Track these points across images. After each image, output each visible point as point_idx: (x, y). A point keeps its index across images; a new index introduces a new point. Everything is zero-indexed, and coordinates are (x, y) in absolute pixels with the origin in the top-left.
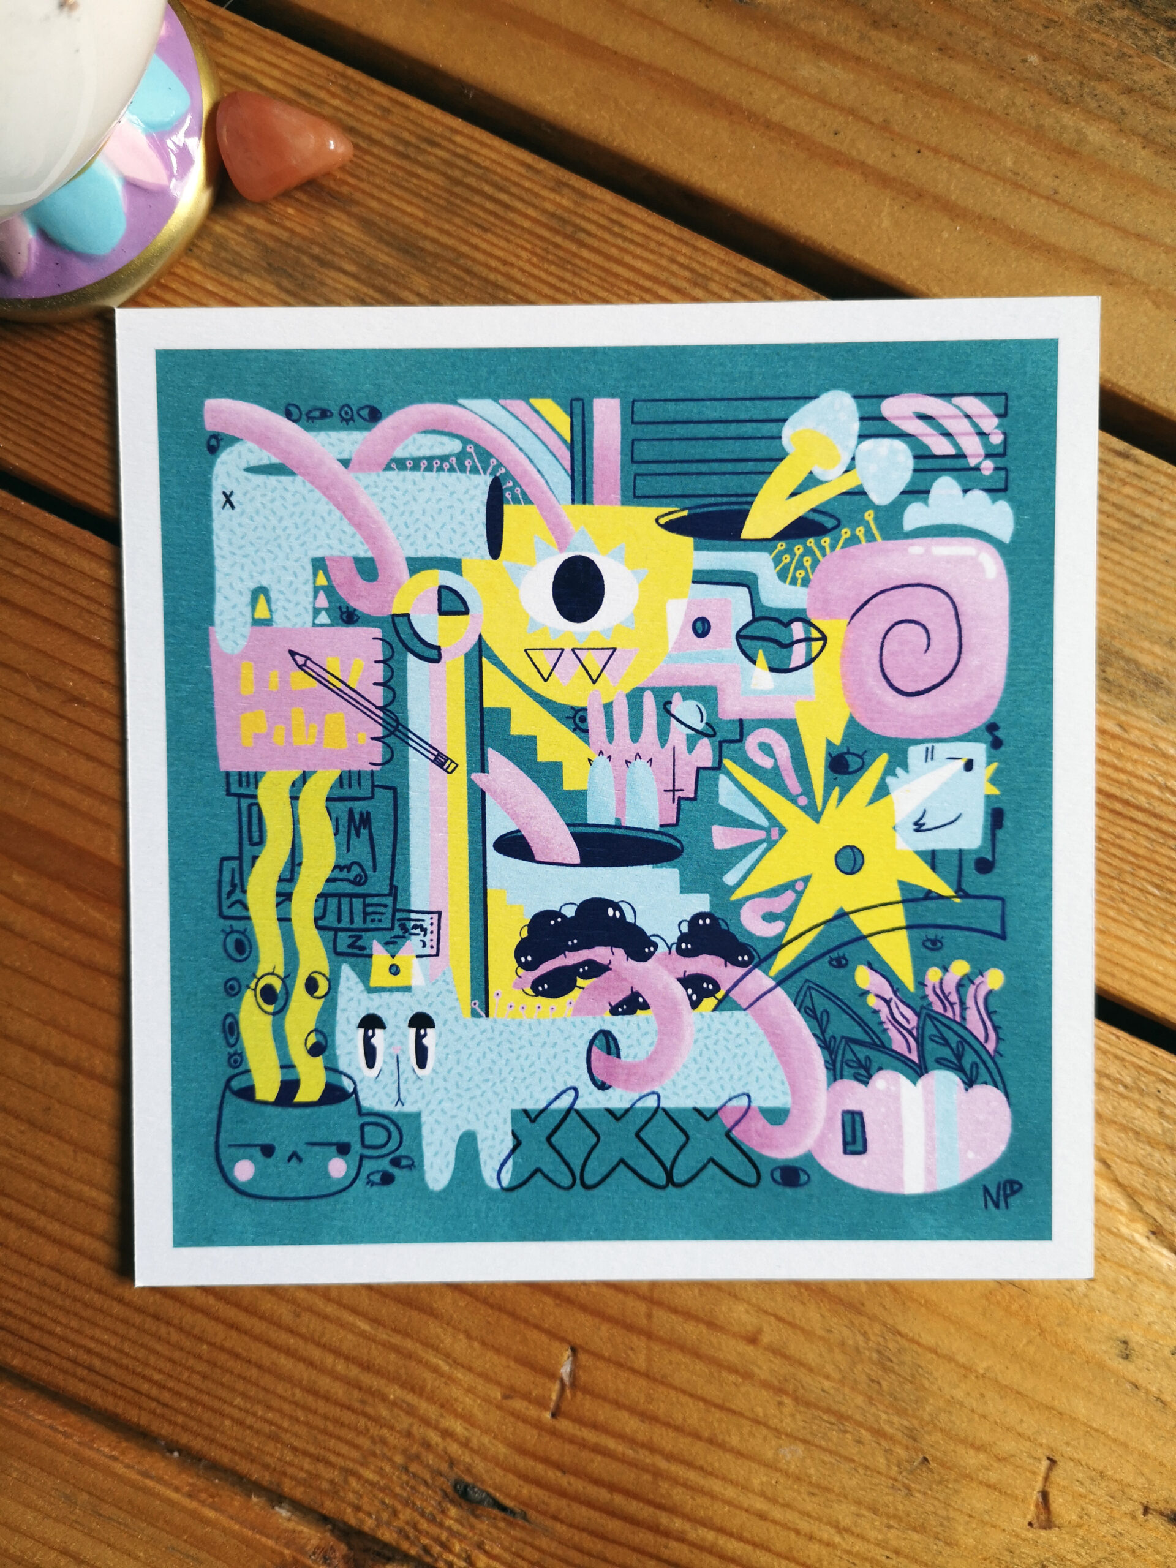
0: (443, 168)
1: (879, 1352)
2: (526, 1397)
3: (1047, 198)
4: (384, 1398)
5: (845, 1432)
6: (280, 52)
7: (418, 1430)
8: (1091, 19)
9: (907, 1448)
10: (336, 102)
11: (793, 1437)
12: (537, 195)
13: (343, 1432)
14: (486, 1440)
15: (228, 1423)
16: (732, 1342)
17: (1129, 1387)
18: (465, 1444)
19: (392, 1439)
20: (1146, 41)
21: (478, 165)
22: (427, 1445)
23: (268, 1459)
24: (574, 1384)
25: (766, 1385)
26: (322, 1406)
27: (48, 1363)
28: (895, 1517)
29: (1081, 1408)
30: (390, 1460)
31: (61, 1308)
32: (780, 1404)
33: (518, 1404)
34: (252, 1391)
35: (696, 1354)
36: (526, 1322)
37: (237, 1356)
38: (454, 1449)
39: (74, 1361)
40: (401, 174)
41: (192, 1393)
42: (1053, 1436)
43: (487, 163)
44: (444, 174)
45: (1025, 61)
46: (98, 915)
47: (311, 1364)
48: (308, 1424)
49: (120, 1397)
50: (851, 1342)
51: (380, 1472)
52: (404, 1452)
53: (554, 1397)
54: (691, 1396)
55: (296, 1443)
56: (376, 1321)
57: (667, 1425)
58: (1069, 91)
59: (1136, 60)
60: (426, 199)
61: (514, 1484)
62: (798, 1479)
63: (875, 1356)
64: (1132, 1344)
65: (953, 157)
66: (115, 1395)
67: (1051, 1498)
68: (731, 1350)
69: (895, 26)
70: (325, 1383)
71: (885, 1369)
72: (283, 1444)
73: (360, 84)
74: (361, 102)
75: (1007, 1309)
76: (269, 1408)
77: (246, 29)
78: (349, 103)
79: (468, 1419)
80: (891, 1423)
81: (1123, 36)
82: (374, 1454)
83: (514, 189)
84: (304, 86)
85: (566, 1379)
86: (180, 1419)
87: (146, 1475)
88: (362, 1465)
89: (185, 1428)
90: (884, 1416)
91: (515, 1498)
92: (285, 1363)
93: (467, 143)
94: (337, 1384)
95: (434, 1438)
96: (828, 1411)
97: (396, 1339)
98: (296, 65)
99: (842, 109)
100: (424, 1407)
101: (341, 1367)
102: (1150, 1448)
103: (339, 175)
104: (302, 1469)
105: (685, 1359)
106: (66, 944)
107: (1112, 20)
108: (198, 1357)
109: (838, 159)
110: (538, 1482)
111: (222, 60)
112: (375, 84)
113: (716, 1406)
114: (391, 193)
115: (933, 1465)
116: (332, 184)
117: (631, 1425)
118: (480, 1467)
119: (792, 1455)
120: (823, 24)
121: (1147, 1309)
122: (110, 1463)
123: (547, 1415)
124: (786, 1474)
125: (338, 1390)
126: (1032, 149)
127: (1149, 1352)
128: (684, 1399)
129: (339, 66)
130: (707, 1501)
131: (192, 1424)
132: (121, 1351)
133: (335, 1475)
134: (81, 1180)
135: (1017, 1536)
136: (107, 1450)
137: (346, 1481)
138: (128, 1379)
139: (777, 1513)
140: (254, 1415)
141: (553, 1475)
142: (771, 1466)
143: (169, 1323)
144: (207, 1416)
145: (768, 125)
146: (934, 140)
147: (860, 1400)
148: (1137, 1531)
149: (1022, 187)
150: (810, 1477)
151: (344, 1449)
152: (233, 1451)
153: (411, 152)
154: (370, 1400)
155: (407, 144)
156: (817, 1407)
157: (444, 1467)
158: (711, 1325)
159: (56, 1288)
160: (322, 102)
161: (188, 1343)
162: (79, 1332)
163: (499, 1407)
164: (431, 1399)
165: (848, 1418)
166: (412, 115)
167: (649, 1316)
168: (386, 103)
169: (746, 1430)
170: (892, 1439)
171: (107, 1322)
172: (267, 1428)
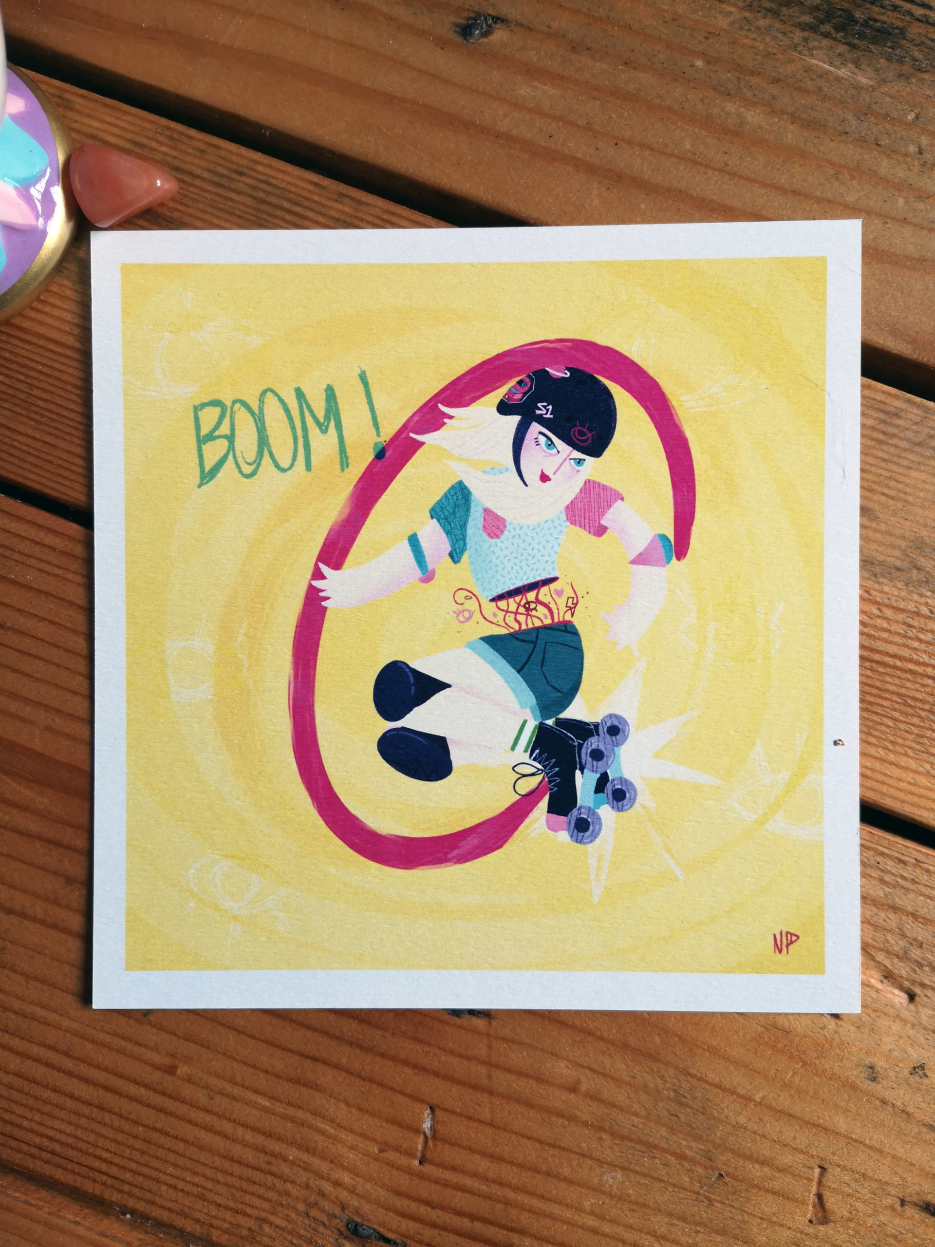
0: (249, 191)
1: (675, 1091)
2: (397, 1149)
3: (720, 170)
4: (285, 1160)
5: (654, 1157)
6: (119, 115)
7: (315, 1182)
8: (741, 28)
9: (705, 1167)
10: (164, 149)
11: (613, 1166)
12: (324, 206)
13: (255, 1189)
14: (368, 1186)
15: (164, 1188)
16: (557, 1092)
17: (878, 1103)
18: (352, 1191)
19: (294, 1191)
20: (786, 41)
21: (278, 188)
22: (322, 1194)
23: (198, 1215)
24: (434, 1137)
25: (585, 1124)
26: (237, 1169)
27: (19, 1151)
28: (700, 1224)
29: (841, 1123)
30: (295, 1209)
31: (26, 1106)
32: (600, 1139)
33: (391, 1156)
34: (181, 1161)
35: (529, 1105)
36: (392, 1089)
37: (167, 1134)
38: (344, 1195)
39: (40, 1148)
40: (217, 199)
41: (133, 1166)
42: (822, 1147)
43: (284, 185)
44: (251, 196)
45: (692, 66)
46: (28, 793)
47: (225, 1136)
48: (226, 1184)
49: (78, 1174)
50: (652, 1085)
51: (287, 1218)
52: (305, 1201)
53: (420, 1148)
54: (529, 1138)
55: (220, 1200)
56: (273, 1098)
57: (512, 1163)
58: (730, 86)
59: (779, 56)
60: (240, 217)
61: (394, 1221)
62: (620, 1198)
63: (672, 1094)
64: (877, 1069)
65: (642, 146)
66: (73, 1172)
67: (825, 1198)
68: (558, 1099)
69: (588, 49)
70: (237, 1150)
71: (681, 1104)
72: (209, 1201)
73: (181, 133)
74: (183, 147)
75: (773, 1047)
76: (195, 1173)
77: (90, 99)
78: (174, 148)
79: (353, 1171)
80: (691, 1148)
81: (768, 39)
82: (281, 1205)
83: (306, 203)
84: (138, 139)
85: (428, 1132)
86: (126, 1188)
87: (103, 1234)
88: (272, 1214)
89: (130, 1195)
90: (684, 1143)
91: (395, 1232)
92: (205, 1137)
93: (267, 171)
94: (247, 1150)
95: (328, 1188)
96: (639, 1142)
97: (291, 1111)
98: (131, 123)
99: (553, 117)
100: (316, 1163)
101: (249, 1136)
102: (901, 1152)
103: (171, 205)
104: (225, 1220)
105: (521, 1109)
106: (7, 818)
107: (759, 28)
108: (136, 1137)
109: (554, 157)
110: (413, 1218)
111: (74, 125)
112: (192, 132)
113: (548, 1144)
114: (212, 214)
115: (727, 1179)
116: (165, 211)
117: (482, 1165)
118: (366, 1208)
119: (613, 1179)
120: (532, 53)
121: (886, 1039)
122: (73, 1227)
123: (416, 1163)
124: (611, 1196)
125: (249, 1156)
126: (704, 133)
127: (892, 1074)
128: (524, 1141)
129: (164, 121)
130: (548, 1222)
131: (135, 1191)
132: (76, 1137)
133: (251, 1223)
134: (32, 1003)
135: (801, 1232)
136: (71, 1217)
137: (261, 1228)
138: (83, 1159)
139: (606, 1228)
140: (184, 1180)
141: (424, 1211)
142: (598, 1190)
143: (111, 1112)
144: (148, 1184)
145: (498, 135)
146: (628, 134)
147: (663, 1131)
148: (897, 1220)
149: (700, 164)
150: (629, 1196)
151: (257, 1202)
152: (170, 1210)
153: (224, 181)
154: (274, 1160)
155: (222, 176)
156: (630, 1140)
157: (337, 1211)
158: (539, 1079)
159: (20, 1091)
160: (153, 150)
161: (127, 1127)
162: (41, 1124)
163: (376, 1159)
164: (322, 1158)
165: (656, 1147)
166: (223, 154)
167: (489, 1077)
168: (202, 146)
169: (574, 1163)
170: (692, 1161)
171: (63, 1114)
172: (195, 1190)
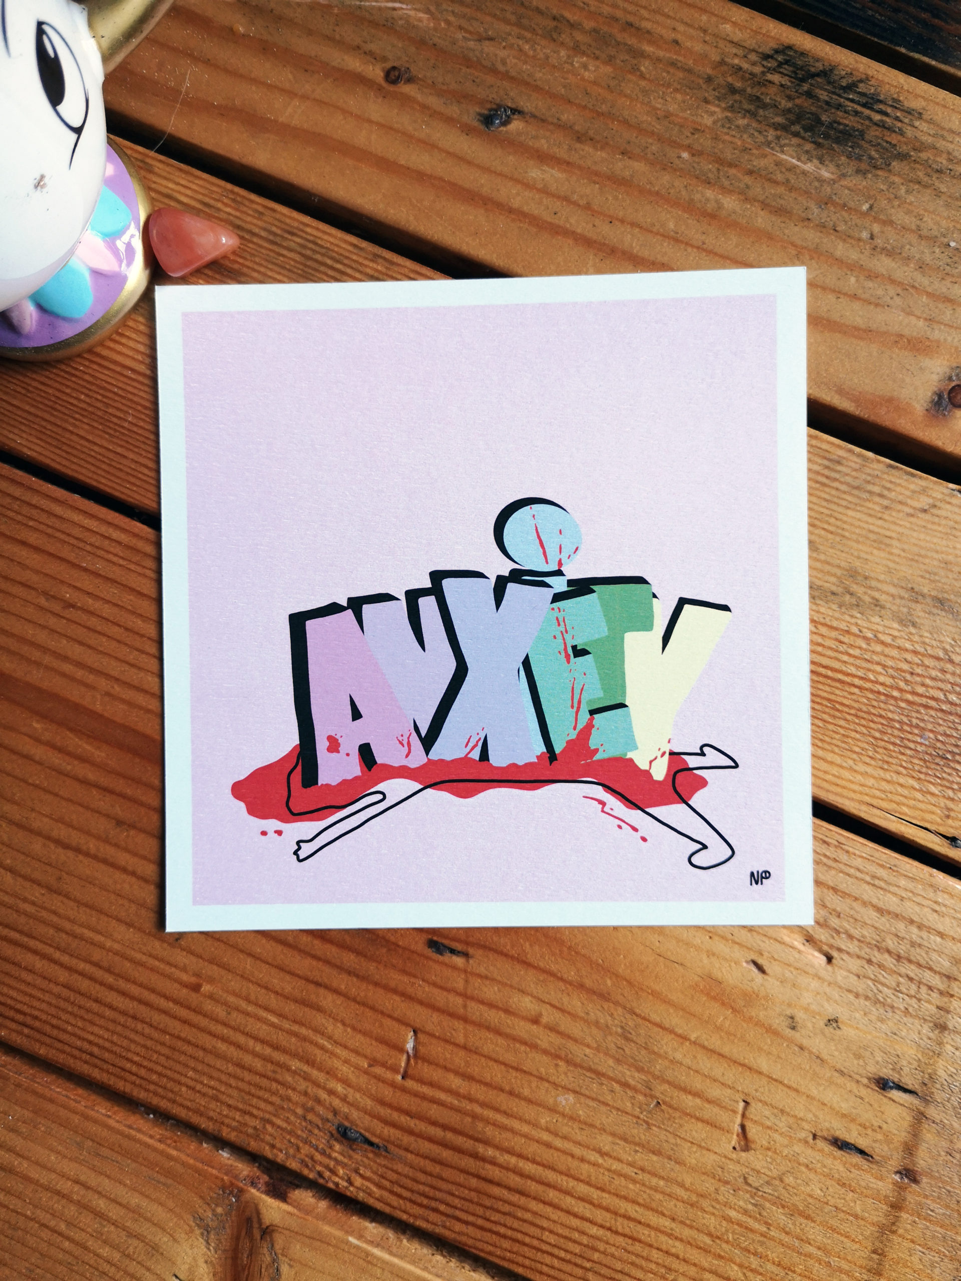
0: (299, 249)
1: (622, 1027)
2: (384, 1065)
3: (698, 248)
4: (288, 1069)
5: (602, 1084)
6: (191, 179)
7: (312, 1090)
8: (723, 126)
9: (645, 1095)
10: (228, 210)
11: (566, 1089)
12: (361, 264)
13: (261, 1093)
14: (358, 1095)
15: (184, 1089)
16: (522, 1023)
17: (796, 1049)
18: (344, 1099)
19: (295, 1097)
20: (761, 139)
21: (322, 247)
22: (318, 1101)
23: (211, 1114)
24: (416, 1056)
25: (545, 1052)
26: (247, 1076)
27: (63, 1052)
28: (638, 1144)
29: (763, 1064)
30: (295, 1114)
31: (71, 1013)
32: (557, 1065)
33: (378, 1070)
34: (200, 1067)
35: (498, 1032)
36: (382, 1013)
37: (189, 1042)
38: (336, 1103)
39: (80, 1050)
40: (272, 254)
41: (159, 1069)
42: (747, 1083)
43: (328, 245)
44: (300, 253)
45: (679, 157)
46: (88, 747)
47: (238, 1046)
48: (237, 1088)
49: (112, 1074)
50: (602, 1021)
51: (287, 1120)
52: (303, 1106)
53: (403, 1064)
54: (496, 1061)
55: (231, 1102)
56: (281, 1015)
57: (480, 1082)
58: (710, 175)
59: (754, 151)
60: (289, 270)
61: (378, 1127)
62: (571, 1118)
63: (619, 1030)
64: (797, 1019)
65: (633, 224)
66: (108, 1072)
67: (747, 1128)
68: (522, 1028)
69: (591, 139)
70: (248, 1059)
71: (627, 1039)
72: (222, 1103)
73: (243, 197)
74: (245, 209)
75: (708, 994)
76: (211, 1077)
77: (168, 165)
78: (237, 210)
79: (346, 1082)
80: (633, 1077)
81: (745, 136)
82: (283, 1108)
83: (346, 261)
84: (207, 200)
85: (411, 1052)
86: (152, 1087)
87: (130, 1127)
88: (275, 1116)
89: (155, 1094)
90: (628, 1073)
91: (379, 1137)
92: (222, 1047)
93: (315, 233)
94: (256, 1060)
95: (323, 1095)
96: (590, 1069)
97: (295, 1028)
98: (201, 186)
99: (559, 197)
100: (315, 1073)
101: (258, 1048)
102: (814, 1092)
103: (232, 257)
104: (234, 1119)
105: (490, 1035)
106: (69, 768)
107: (738, 127)
108: (163, 1044)
109: (557, 230)
110: (394, 1125)
111: (153, 186)
112: (253, 197)
113: (513, 1068)
114: (266, 267)
115: (664, 1107)
116: (227, 263)
117: (456, 1082)
118: (355, 1115)
119: (566, 1101)
120: (543, 141)
121: (805, 994)
122: (105, 1119)
123: (399, 1077)
124: (563, 1115)
125: (258, 1064)
126: (686, 215)
127: (810, 1025)
128: (491, 1063)
129: (229, 186)
130: (509, 1135)
131: (160, 1090)
132: (112, 1042)
133: (257, 1123)
134: (82, 925)
135: (725, 1157)
136: (104, 1111)
137: (264, 1127)
138: (118, 1062)
139: (558, 1143)
140: (202, 1083)
141: (404, 1120)
142: (553, 1110)
143: (143, 1022)
144: (170, 1085)
145: (511, 211)
146: (621, 214)
147: (611, 1062)
148: (809, 1151)
149: (682, 242)
150: (579, 1116)
151: (262, 1105)
152: (188, 1108)
153: (278, 240)
154: (279, 1070)
155: (275, 234)
156: (582, 1067)
157: (330, 1116)
158: (507, 1011)
159: (66, 1000)
160: (219, 210)
161: (156, 1035)
162: (83, 1029)
163: (366, 1072)
164: (320, 1069)
165: (603, 1075)
166: (278, 216)
167: (465, 1006)
168: (260, 209)
169: (534, 1085)
170: (635, 1090)
171: (102, 1022)
172: (211, 1092)
